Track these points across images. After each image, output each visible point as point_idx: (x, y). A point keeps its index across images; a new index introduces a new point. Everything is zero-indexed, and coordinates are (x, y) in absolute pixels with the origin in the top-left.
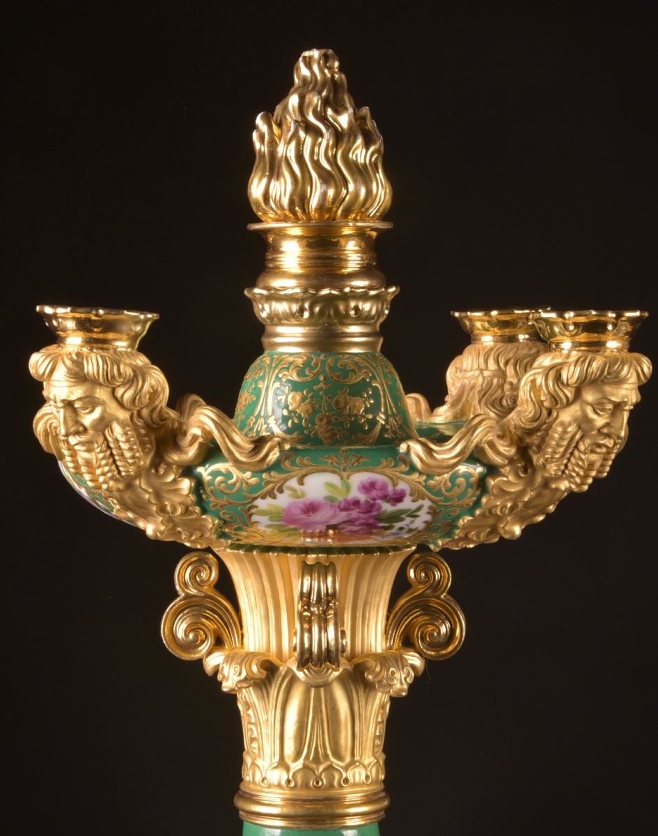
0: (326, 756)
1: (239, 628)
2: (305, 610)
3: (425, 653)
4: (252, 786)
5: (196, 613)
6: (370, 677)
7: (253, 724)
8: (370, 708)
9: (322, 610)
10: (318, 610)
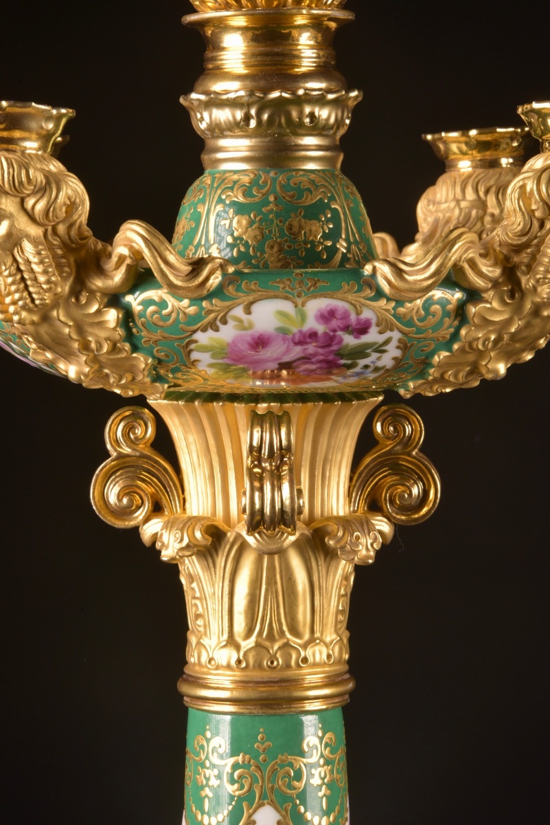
0: (282, 633)
1: (180, 492)
2: (255, 466)
3: (394, 518)
4: (197, 668)
5: (130, 474)
6: (331, 542)
7: (198, 598)
8: (332, 574)
9: (275, 466)
10: (271, 465)
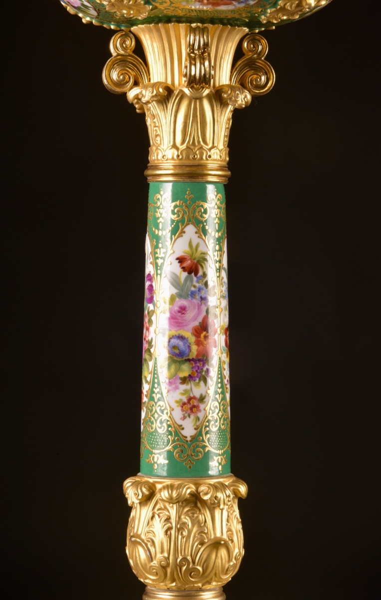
0: (199, 142)
1: (148, 75)
2: (191, 53)
3: (253, 91)
4: (156, 162)
5: (123, 65)
6: (225, 96)
7: (157, 126)
8: (224, 113)
9: (201, 52)
10: (199, 52)
